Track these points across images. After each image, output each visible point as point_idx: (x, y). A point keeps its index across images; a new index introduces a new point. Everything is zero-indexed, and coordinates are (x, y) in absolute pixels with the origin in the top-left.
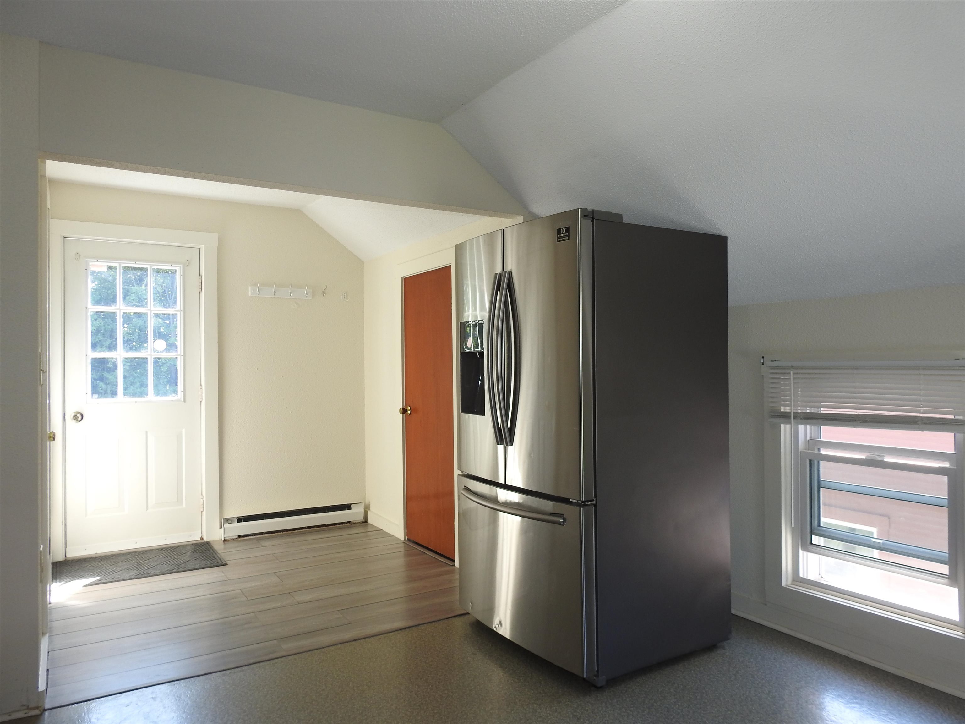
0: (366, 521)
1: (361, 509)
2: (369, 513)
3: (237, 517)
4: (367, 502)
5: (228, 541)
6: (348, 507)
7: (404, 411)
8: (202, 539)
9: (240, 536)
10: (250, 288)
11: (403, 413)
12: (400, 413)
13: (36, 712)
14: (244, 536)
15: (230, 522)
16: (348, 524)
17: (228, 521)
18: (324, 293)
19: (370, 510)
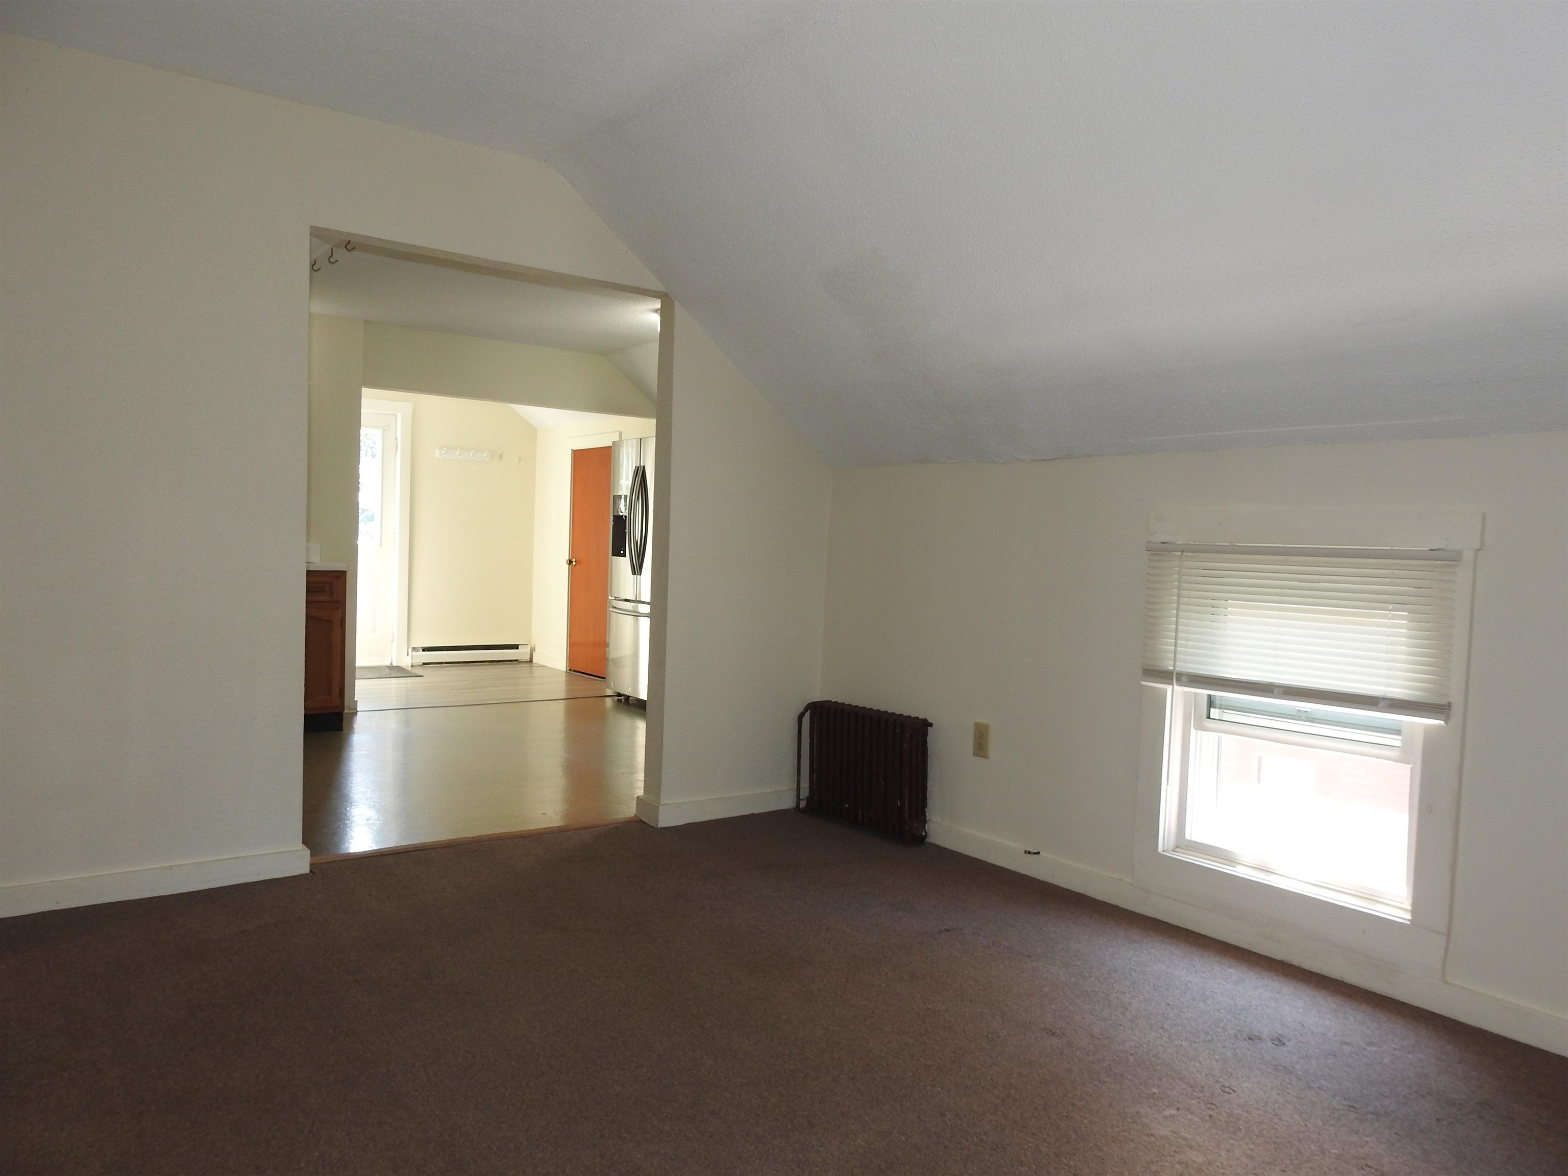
0: (531, 661)
1: (528, 650)
2: (534, 653)
3: (422, 647)
4: (533, 644)
5: (414, 666)
6: (516, 647)
7: (570, 562)
8: (391, 664)
9: (424, 664)
10: (437, 451)
11: (569, 564)
12: (567, 563)
13: (354, 711)
14: (427, 664)
15: (416, 650)
16: (516, 662)
17: (414, 649)
18: (501, 457)
19: (535, 651)
